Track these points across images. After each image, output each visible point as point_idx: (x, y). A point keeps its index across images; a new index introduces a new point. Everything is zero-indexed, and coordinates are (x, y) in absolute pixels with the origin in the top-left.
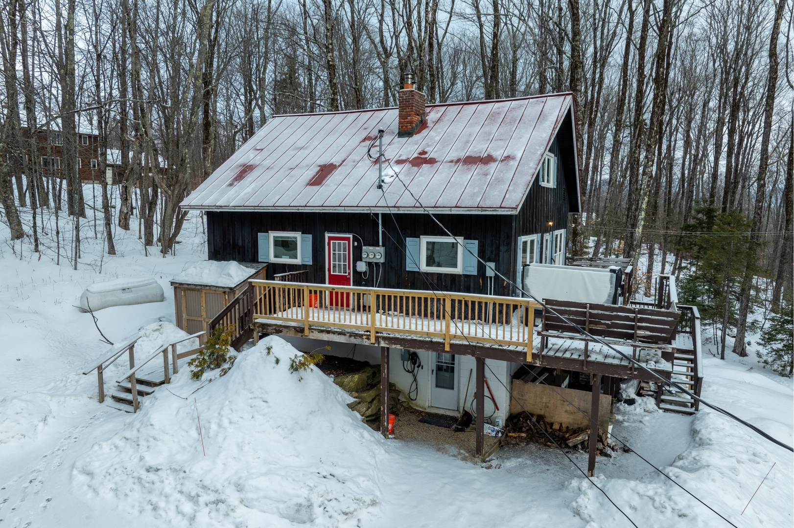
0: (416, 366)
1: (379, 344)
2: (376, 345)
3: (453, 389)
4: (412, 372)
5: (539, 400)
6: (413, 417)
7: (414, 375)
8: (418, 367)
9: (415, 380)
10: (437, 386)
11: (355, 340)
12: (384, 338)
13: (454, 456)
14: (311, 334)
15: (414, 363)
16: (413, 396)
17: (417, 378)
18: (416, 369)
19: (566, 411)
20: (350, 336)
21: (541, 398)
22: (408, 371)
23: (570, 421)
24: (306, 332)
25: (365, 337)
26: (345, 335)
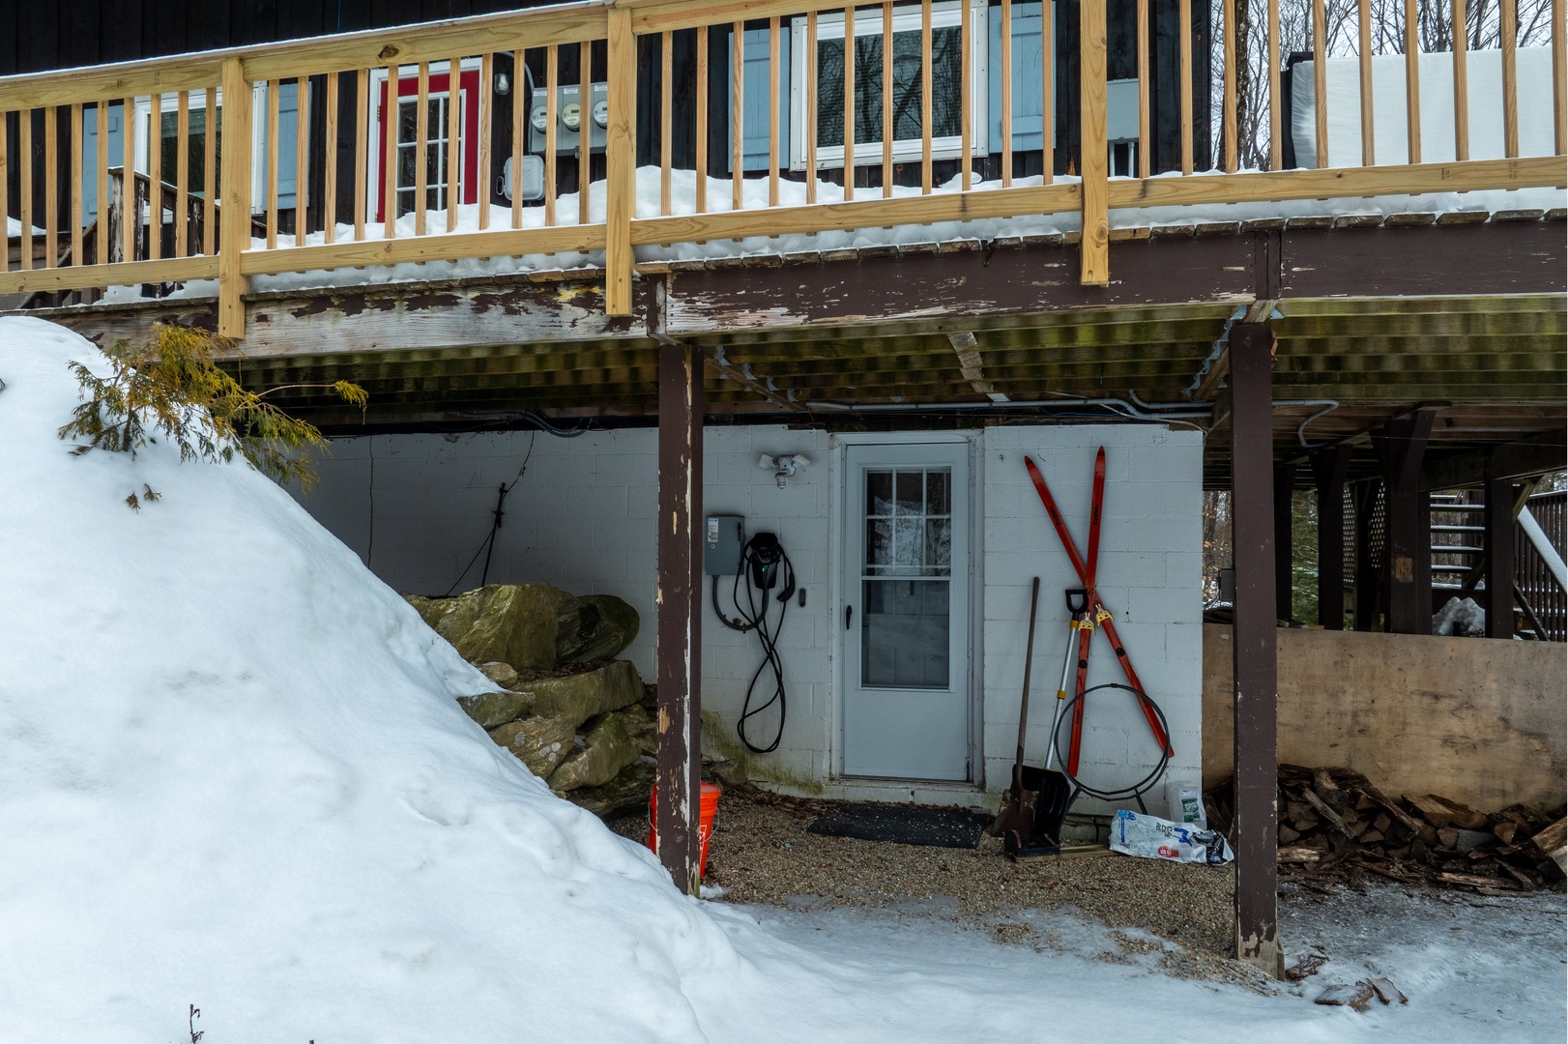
0: (773, 593)
1: (653, 323)
2: (638, 331)
3: (944, 684)
4: (757, 622)
5: (1321, 703)
6: (777, 819)
7: (764, 636)
8: (784, 597)
9: (771, 653)
10: (867, 681)
11: (508, 322)
12: (689, 280)
13: (1107, 957)
14: (257, 331)
15: (764, 583)
16: (759, 732)
17: (783, 646)
18: (774, 608)
19: (1448, 741)
20: (482, 305)
21: (1335, 695)
22: (735, 625)
23: (1469, 781)
24: (230, 320)
25: (567, 295)
26: (450, 302)
